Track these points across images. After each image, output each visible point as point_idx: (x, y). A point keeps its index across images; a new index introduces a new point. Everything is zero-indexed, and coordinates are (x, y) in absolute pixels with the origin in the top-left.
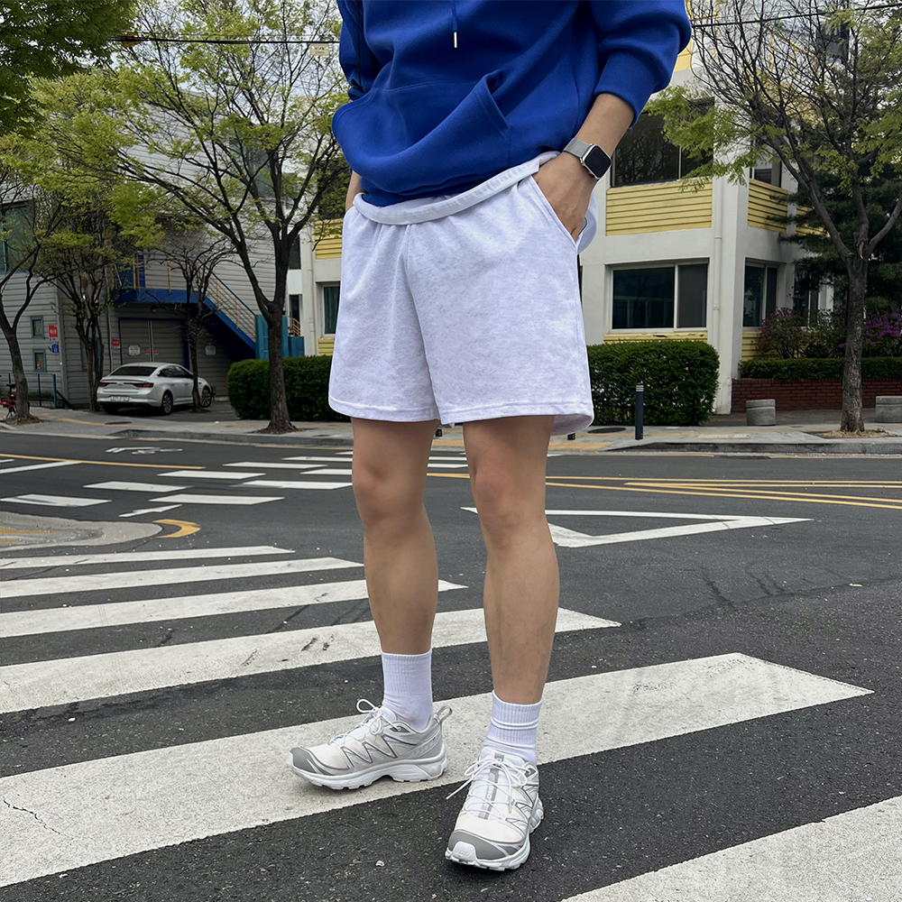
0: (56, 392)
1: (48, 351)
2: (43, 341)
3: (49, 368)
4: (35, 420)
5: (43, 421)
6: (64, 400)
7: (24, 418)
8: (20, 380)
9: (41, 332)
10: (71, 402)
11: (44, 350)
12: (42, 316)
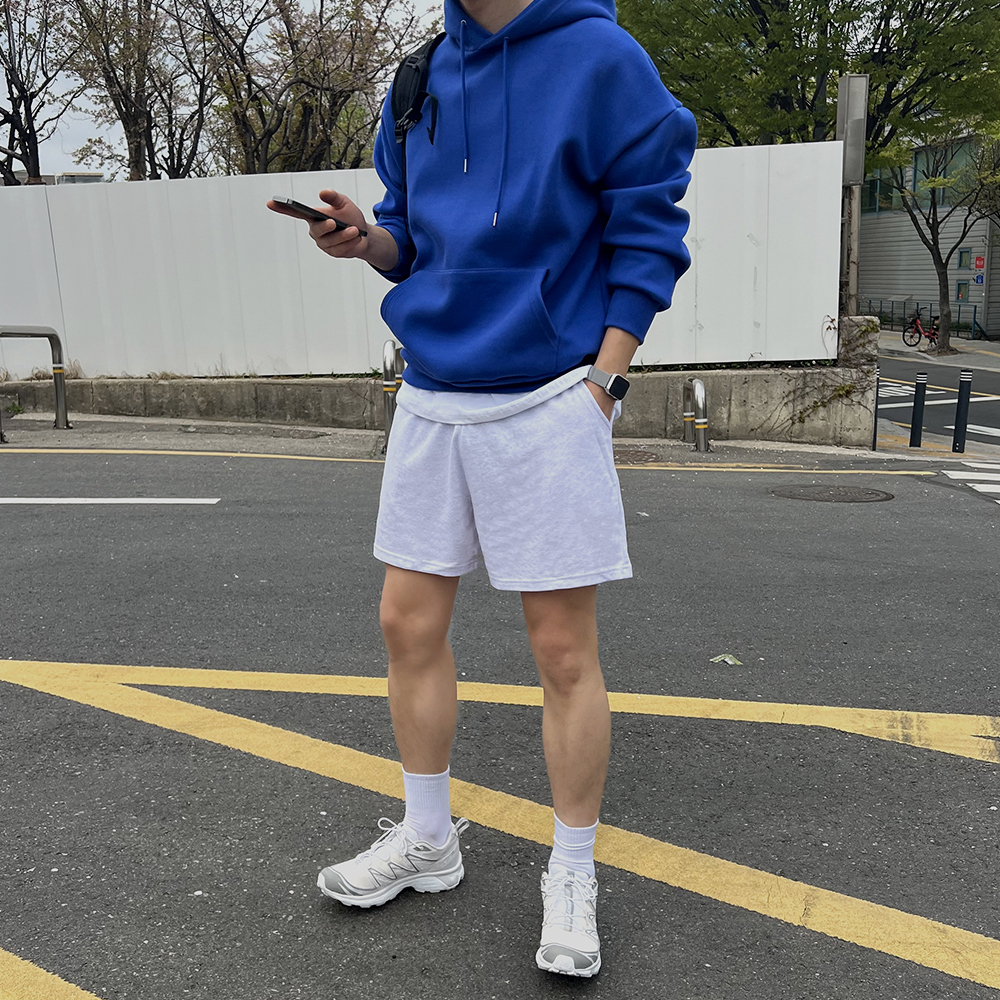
0: (976, 323)
1: (972, 282)
2: (968, 272)
3: (970, 299)
4: (954, 351)
5: (961, 353)
6: (982, 331)
7: (945, 349)
8: (945, 312)
9: (968, 262)
10: (987, 334)
11: (968, 280)
12: (971, 248)
